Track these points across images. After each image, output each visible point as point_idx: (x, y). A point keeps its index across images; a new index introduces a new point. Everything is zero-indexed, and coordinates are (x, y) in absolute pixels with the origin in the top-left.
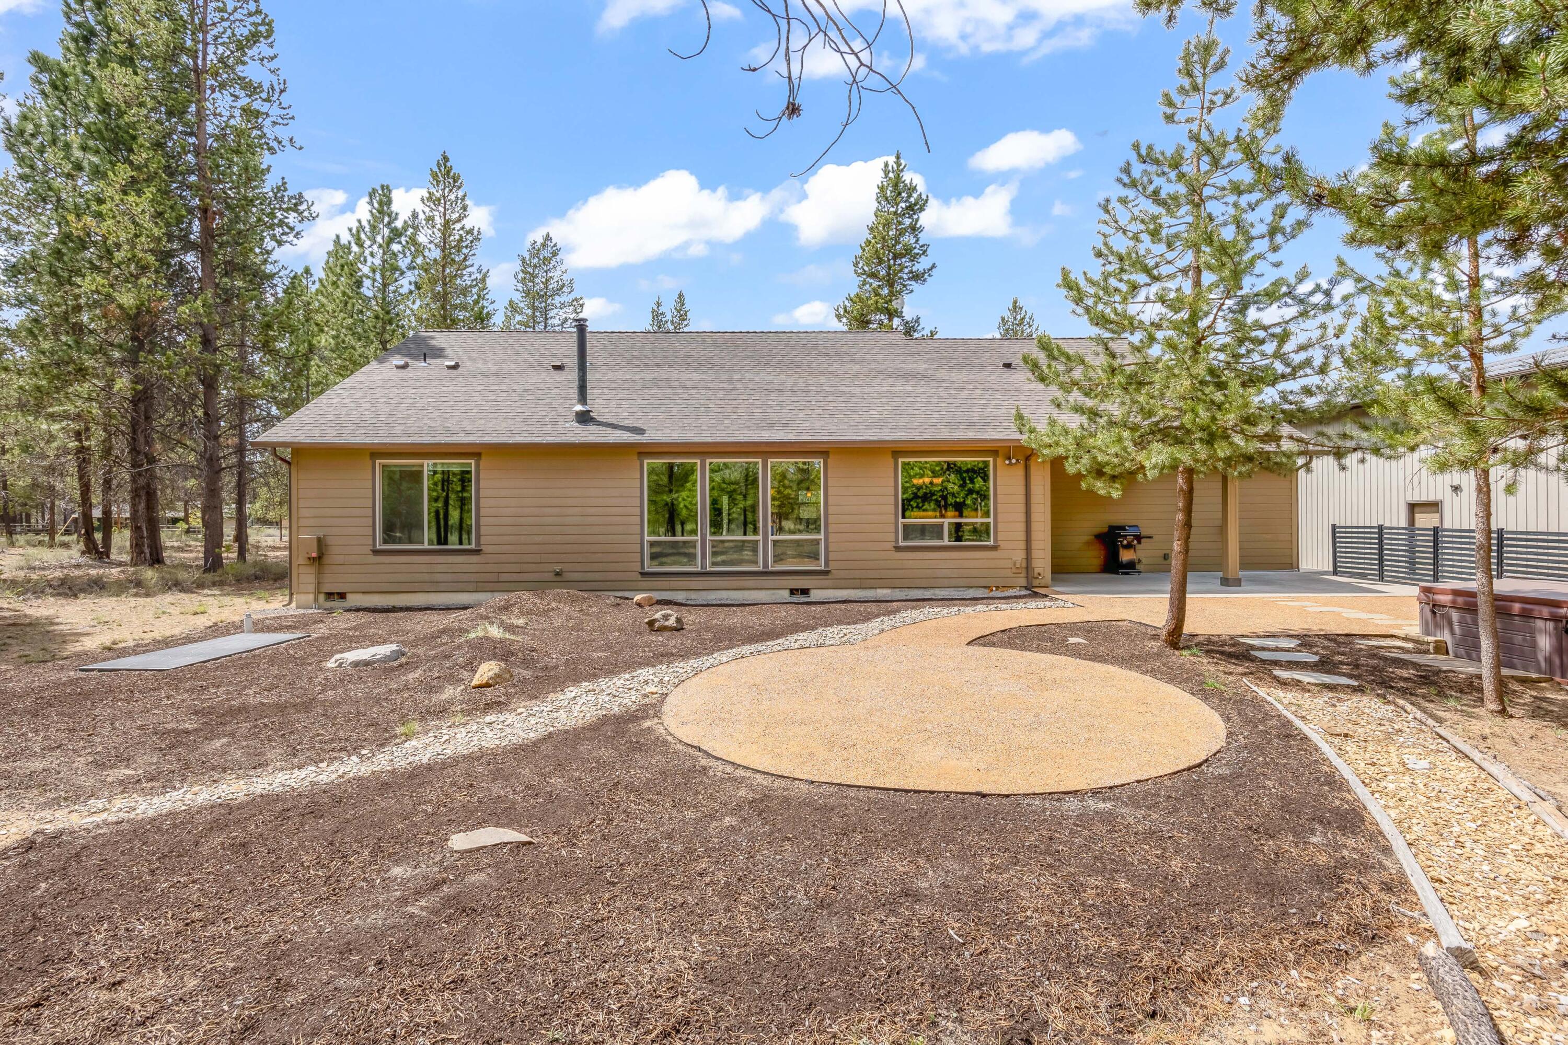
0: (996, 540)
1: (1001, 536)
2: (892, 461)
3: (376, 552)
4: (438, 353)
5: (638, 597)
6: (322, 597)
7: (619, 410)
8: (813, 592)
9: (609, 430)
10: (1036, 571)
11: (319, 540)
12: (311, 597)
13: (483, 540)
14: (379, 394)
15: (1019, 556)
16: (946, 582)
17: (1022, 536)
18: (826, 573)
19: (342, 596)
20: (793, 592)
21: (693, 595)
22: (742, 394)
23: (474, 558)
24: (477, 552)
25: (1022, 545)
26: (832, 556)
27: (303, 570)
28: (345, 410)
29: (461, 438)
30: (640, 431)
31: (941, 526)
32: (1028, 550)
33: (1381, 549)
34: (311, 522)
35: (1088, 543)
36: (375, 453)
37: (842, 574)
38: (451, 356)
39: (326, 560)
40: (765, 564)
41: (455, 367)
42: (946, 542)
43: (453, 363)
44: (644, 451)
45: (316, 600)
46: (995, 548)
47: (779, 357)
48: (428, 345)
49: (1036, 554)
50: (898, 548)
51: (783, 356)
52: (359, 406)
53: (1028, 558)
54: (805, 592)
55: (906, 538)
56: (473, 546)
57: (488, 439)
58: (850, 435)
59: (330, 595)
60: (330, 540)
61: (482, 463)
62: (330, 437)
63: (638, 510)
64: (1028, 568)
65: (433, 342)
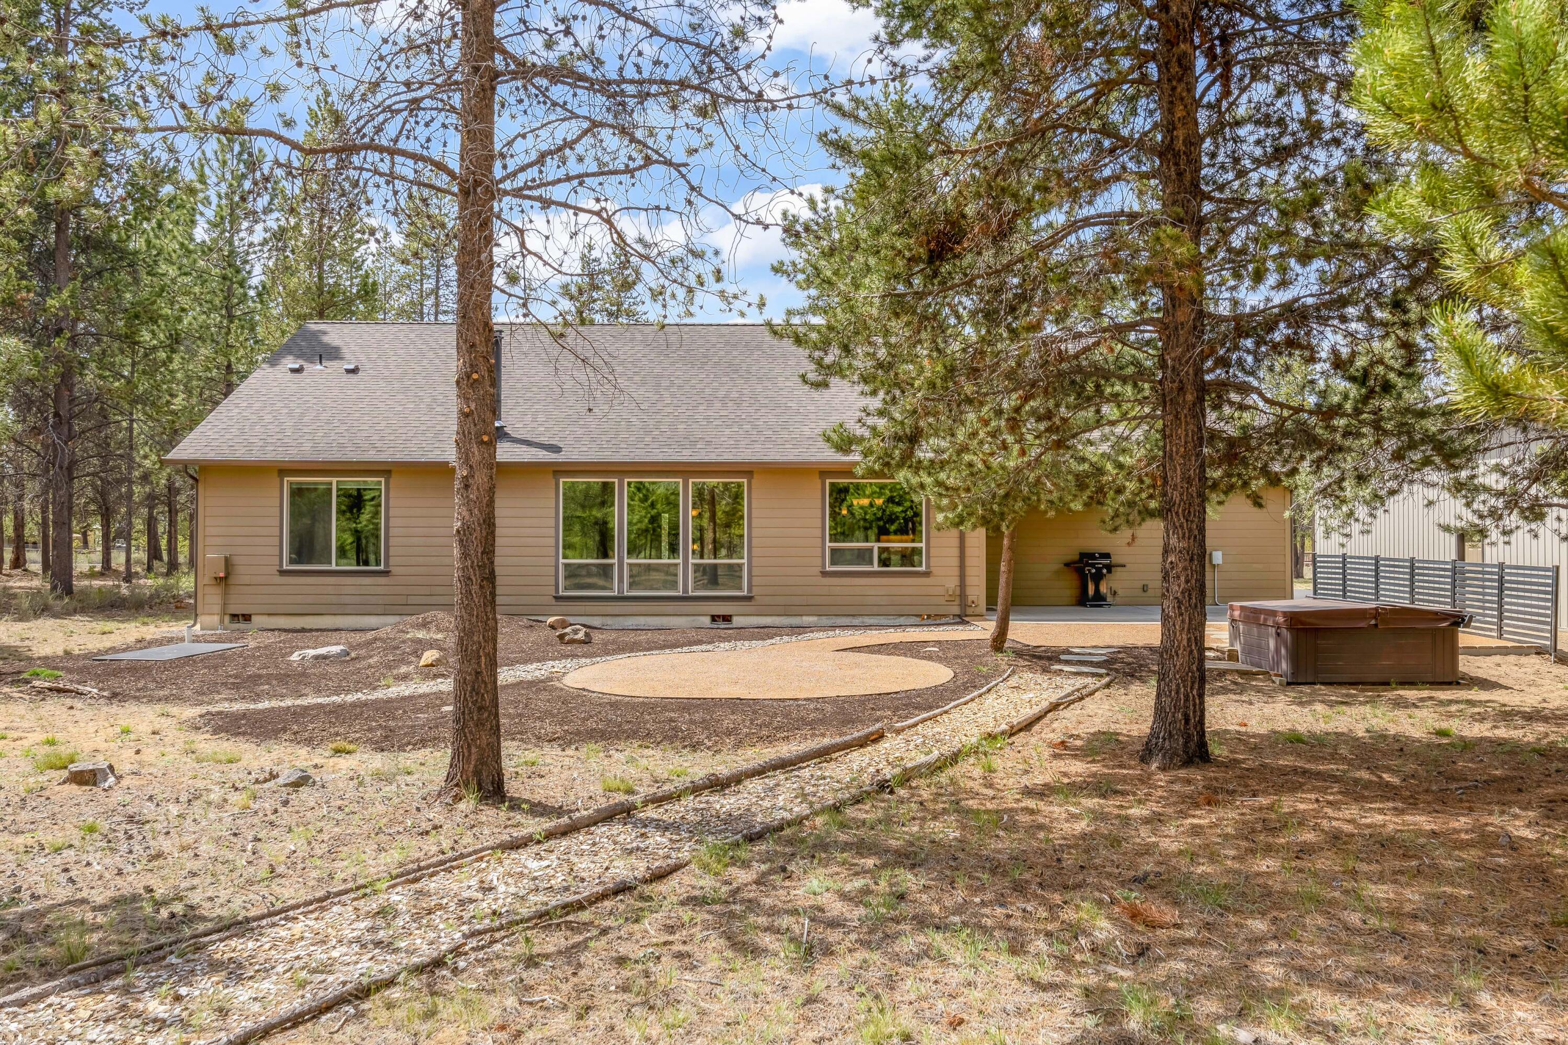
0: (928, 566)
1: (933, 561)
2: (819, 482)
3: (283, 573)
4: (332, 353)
5: (551, 620)
6: (227, 619)
7: (535, 425)
8: (735, 619)
9: (524, 448)
10: (970, 598)
11: (227, 560)
12: (216, 618)
13: (392, 561)
14: (280, 404)
15: (952, 583)
16: (875, 610)
17: (955, 562)
18: (749, 598)
19: (247, 618)
20: (714, 618)
21: (609, 621)
22: (668, 405)
23: (382, 580)
24: (386, 573)
25: (956, 571)
26: (755, 581)
27: (209, 590)
28: (248, 423)
29: (371, 456)
30: (556, 449)
31: (871, 550)
32: (962, 576)
33: (1344, 579)
34: (219, 541)
35: (1057, 572)
36: (283, 470)
37: (767, 600)
38: (347, 356)
39: (232, 580)
40: (685, 590)
41: (354, 371)
42: (876, 567)
43: (352, 367)
44: (559, 470)
45: (222, 621)
46: (927, 574)
47: (716, 359)
48: (320, 343)
49: (970, 581)
50: (825, 574)
51: (720, 359)
52: (261, 418)
53: (962, 585)
54: (727, 618)
55: (833, 563)
56: (382, 567)
57: (399, 457)
58: (774, 455)
59: (234, 617)
60: (236, 560)
61: (392, 481)
62: (240, 454)
63: (552, 532)
64: (963, 595)
65: (326, 339)
